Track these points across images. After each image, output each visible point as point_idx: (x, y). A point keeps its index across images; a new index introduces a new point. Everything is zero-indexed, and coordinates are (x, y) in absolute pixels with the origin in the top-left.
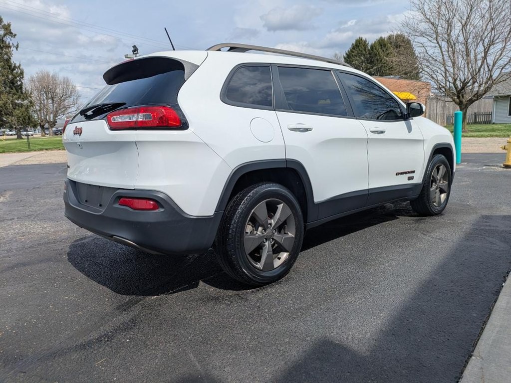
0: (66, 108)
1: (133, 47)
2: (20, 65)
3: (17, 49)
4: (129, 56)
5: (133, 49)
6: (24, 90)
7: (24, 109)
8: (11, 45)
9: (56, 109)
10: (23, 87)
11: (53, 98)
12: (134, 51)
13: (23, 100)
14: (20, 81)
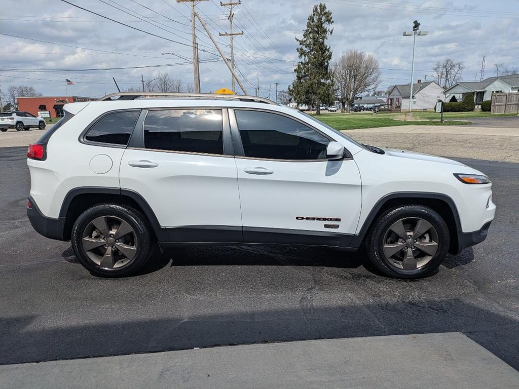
0: (366, 85)
1: (414, 22)
2: (329, 48)
3: (331, 33)
4: (407, 34)
5: (414, 25)
6: (329, 71)
7: (325, 88)
8: (327, 30)
9: (357, 86)
10: (329, 68)
11: (355, 76)
12: (415, 27)
13: (327, 79)
14: (327, 62)
